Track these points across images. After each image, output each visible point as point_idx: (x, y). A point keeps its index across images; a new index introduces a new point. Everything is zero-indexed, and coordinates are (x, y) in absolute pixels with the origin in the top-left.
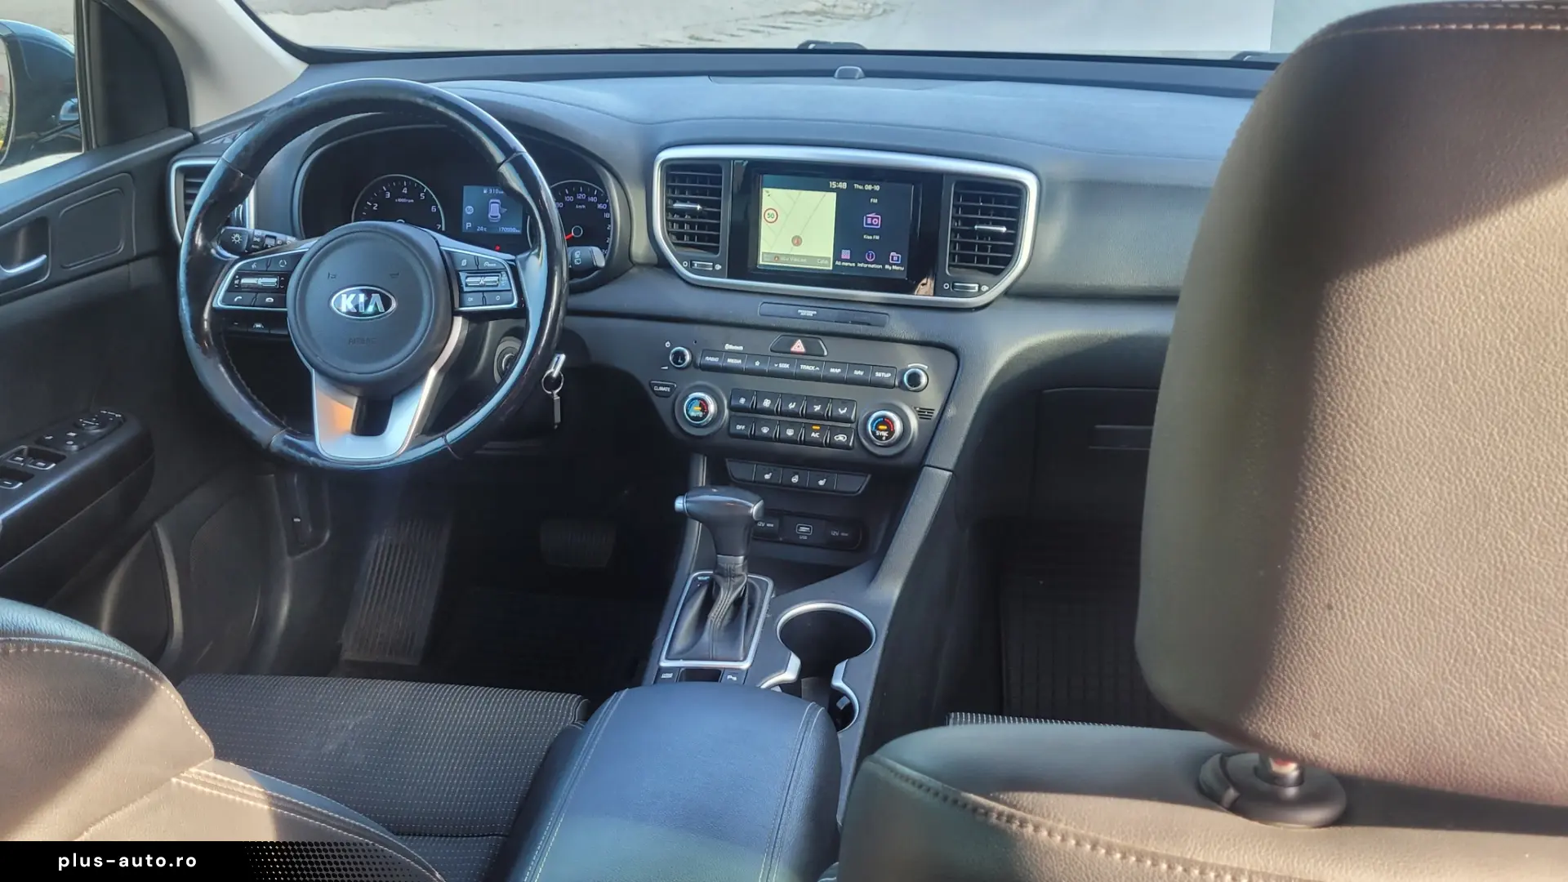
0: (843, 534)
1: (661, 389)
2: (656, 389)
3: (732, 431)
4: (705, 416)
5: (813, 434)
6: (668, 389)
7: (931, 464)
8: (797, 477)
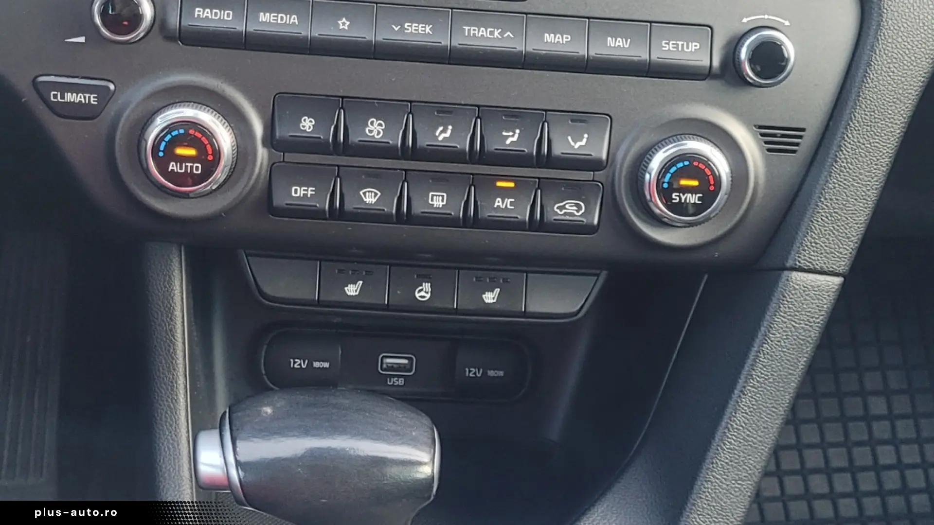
0: (491, 373)
1: (70, 97)
2: (54, 97)
3: (279, 200)
4: (208, 171)
5: (498, 202)
6: (93, 99)
7: (803, 264)
8: (427, 286)
